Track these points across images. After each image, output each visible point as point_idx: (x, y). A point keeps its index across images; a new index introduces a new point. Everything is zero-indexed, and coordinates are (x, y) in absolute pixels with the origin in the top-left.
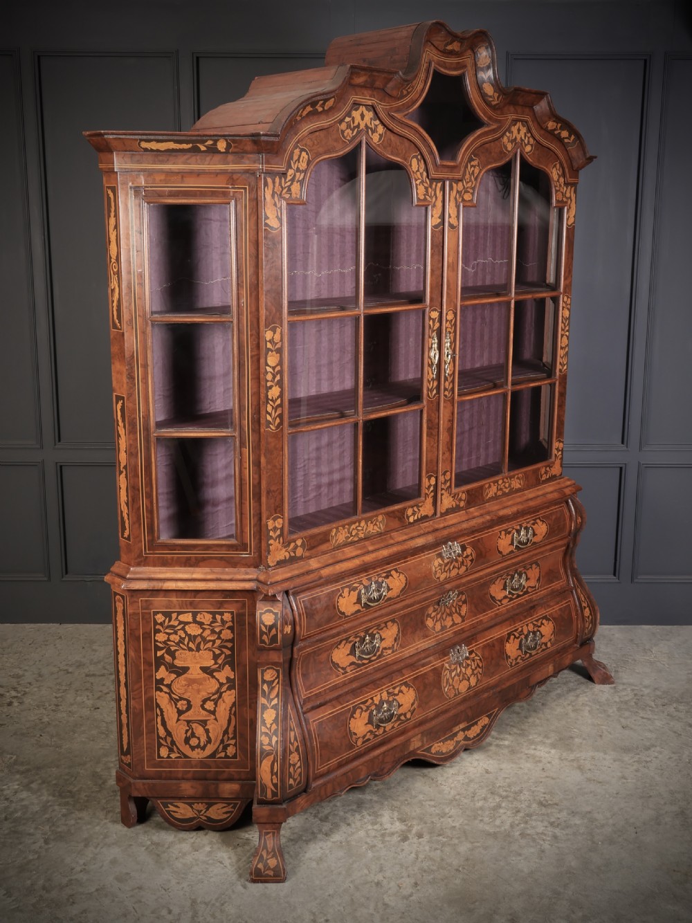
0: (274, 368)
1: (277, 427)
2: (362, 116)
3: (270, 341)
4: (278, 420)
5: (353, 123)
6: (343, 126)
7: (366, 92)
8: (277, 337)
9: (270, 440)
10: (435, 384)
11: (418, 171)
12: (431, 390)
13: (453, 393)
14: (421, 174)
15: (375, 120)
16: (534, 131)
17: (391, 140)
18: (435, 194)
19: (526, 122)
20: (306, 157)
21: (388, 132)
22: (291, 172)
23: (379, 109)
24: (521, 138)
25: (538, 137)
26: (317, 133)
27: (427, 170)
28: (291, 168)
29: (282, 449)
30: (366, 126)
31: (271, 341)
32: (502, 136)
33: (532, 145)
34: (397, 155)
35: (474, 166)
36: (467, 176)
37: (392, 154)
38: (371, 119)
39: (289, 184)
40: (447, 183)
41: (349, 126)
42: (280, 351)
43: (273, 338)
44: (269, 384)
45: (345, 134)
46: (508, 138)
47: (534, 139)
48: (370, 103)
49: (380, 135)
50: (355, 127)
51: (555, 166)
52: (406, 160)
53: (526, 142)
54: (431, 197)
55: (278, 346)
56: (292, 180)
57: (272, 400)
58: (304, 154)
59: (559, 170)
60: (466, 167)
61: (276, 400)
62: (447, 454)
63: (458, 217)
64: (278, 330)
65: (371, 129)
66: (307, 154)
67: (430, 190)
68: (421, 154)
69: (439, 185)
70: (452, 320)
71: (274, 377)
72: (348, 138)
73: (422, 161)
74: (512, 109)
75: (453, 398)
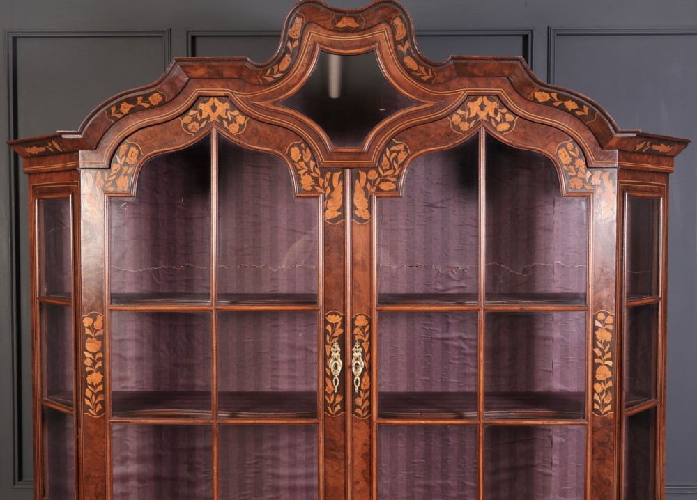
0: (94, 354)
1: (99, 413)
2: (214, 108)
3: (89, 327)
4: (99, 407)
5: (201, 115)
6: (187, 119)
7: (216, 84)
8: (98, 324)
9: (89, 424)
10: (339, 399)
11: (302, 159)
12: (333, 406)
13: (370, 412)
14: (307, 164)
15: (233, 111)
16: (512, 105)
17: (257, 129)
18: (331, 184)
19: (498, 96)
20: (137, 151)
21: (253, 122)
22: (114, 166)
23: (237, 98)
24: (488, 114)
25: (521, 112)
26: (151, 128)
27: (314, 158)
28: (117, 163)
29: (104, 436)
30: (220, 117)
31: (91, 328)
32: (450, 114)
33: (511, 123)
34: (267, 145)
35: (398, 152)
36: (385, 162)
37: (259, 143)
38: (227, 110)
39: (114, 177)
40: (348, 171)
41: (194, 119)
42: (101, 338)
43: (93, 325)
44: (87, 369)
45: (190, 127)
46: (462, 117)
47: (515, 114)
48: (222, 94)
49: (240, 125)
50: (203, 120)
51: (564, 145)
52: (281, 149)
53: (498, 118)
54: (323, 187)
55: (100, 333)
56: (119, 174)
57: (92, 386)
58: (133, 149)
59: (573, 150)
60: (384, 152)
61: (97, 386)
62: (362, 484)
63: (370, 209)
64: (100, 318)
65: (227, 120)
66: (137, 148)
67: (321, 180)
68: (305, 142)
69: (337, 175)
70: (364, 327)
71: (94, 363)
72: (194, 130)
73: (308, 150)
74: (466, 82)
75: (371, 418)
